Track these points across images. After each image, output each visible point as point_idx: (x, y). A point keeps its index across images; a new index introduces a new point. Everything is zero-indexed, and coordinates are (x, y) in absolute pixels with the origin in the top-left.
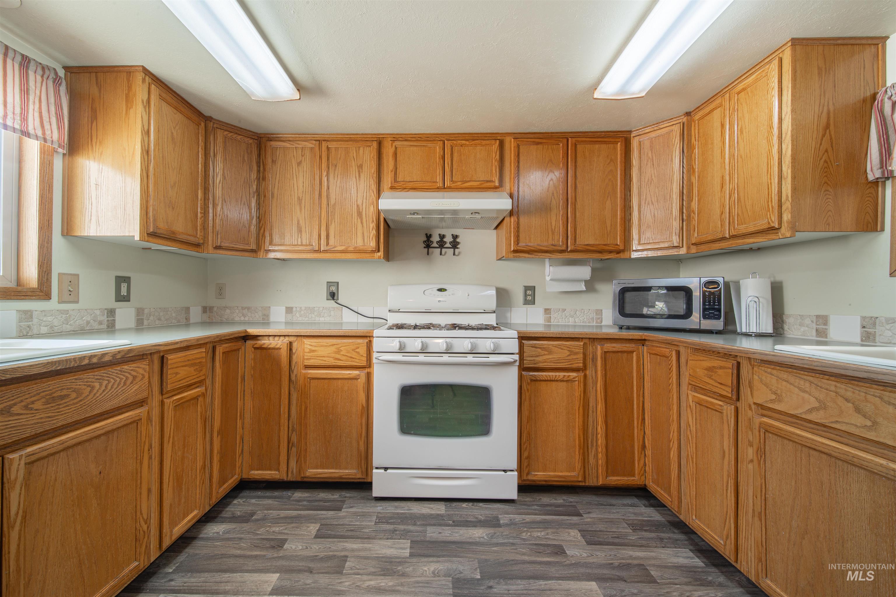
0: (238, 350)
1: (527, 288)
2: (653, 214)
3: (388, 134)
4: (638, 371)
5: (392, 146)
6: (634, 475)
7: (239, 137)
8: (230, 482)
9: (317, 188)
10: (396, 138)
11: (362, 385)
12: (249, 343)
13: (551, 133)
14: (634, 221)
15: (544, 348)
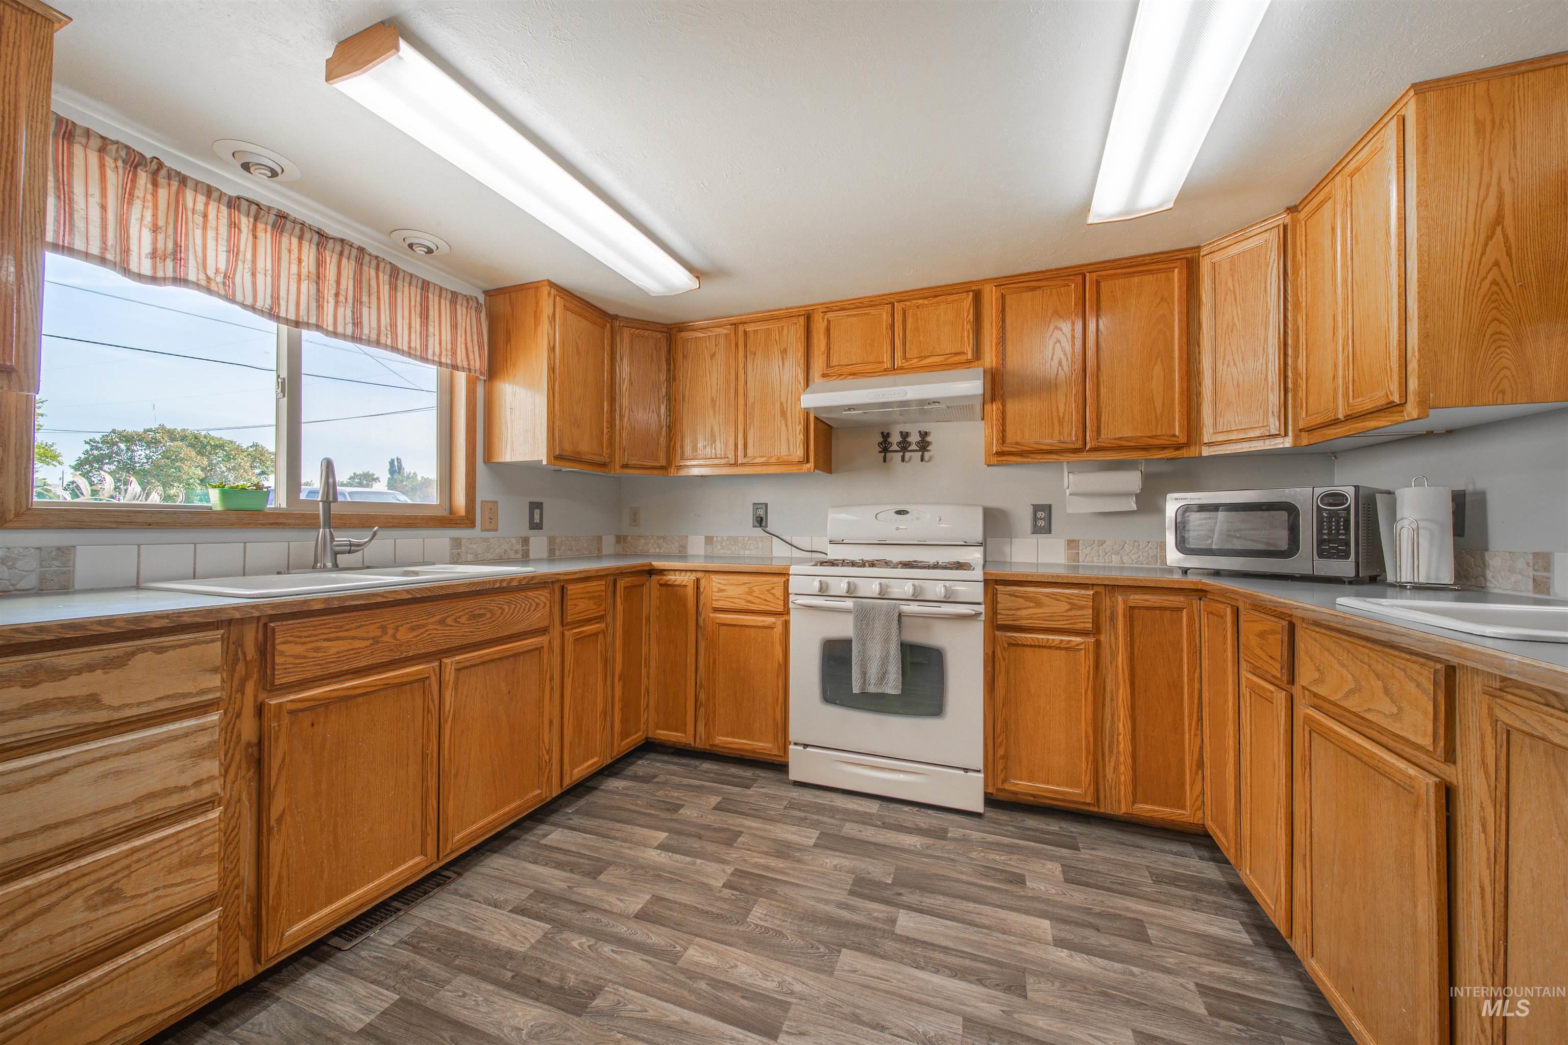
0: (642, 585)
1: (1037, 508)
2: (1235, 383)
3: (818, 305)
4: (1191, 641)
5: (823, 318)
6: (1183, 807)
7: (647, 333)
8: (634, 737)
9: (733, 385)
10: (829, 308)
11: (778, 637)
12: (655, 578)
13: (1057, 270)
14: (1205, 396)
15: (1029, 597)
